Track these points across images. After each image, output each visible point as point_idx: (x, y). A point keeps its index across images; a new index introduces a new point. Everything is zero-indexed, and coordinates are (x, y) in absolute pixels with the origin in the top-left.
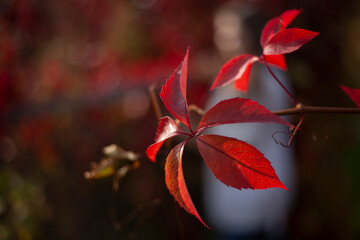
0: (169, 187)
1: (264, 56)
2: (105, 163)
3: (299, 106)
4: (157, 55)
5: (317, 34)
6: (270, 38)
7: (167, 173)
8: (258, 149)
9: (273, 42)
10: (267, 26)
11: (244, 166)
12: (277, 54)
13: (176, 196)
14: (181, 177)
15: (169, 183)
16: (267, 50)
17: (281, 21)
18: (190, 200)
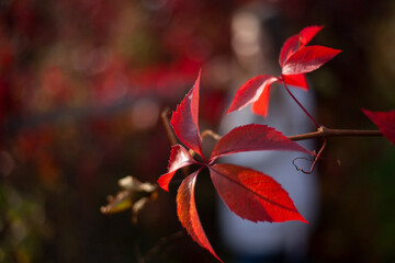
0: (181, 220)
1: (283, 76)
2: (121, 196)
3: (321, 130)
4: (168, 60)
5: (339, 51)
6: (288, 57)
7: (179, 205)
8: (275, 179)
9: (292, 61)
10: (285, 44)
11: (261, 197)
12: (296, 73)
13: (189, 229)
14: (193, 211)
15: (181, 215)
16: (287, 70)
17: (300, 38)
18: (203, 234)
